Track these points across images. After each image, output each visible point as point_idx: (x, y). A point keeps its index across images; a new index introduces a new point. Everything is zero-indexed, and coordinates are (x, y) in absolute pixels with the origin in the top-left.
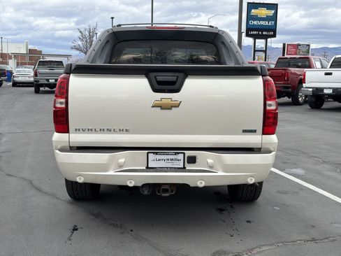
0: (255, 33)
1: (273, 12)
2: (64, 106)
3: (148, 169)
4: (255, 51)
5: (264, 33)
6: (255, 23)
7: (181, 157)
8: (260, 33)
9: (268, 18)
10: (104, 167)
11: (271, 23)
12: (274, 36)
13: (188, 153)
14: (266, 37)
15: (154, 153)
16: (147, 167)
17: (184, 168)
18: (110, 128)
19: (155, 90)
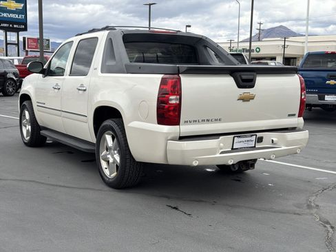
0: (5, 25)
1: (22, 5)
2: (178, 102)
3: (233, 150)
4: (7, 44)
5: (15, 26)
6: (5, 15)
7: (254, 138)
8: (11, 26)
9: (17, 12)
10: (213, 151)
11: (21, 17)
12: (25, 29)
13: (259, 135)
14: (17, 31)
15: (238, 137)
16: (232, 149)
17: (255, 147)
18: (203, 119)
19: (240, 86)
